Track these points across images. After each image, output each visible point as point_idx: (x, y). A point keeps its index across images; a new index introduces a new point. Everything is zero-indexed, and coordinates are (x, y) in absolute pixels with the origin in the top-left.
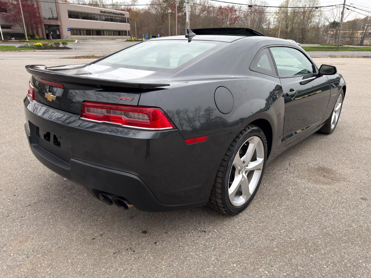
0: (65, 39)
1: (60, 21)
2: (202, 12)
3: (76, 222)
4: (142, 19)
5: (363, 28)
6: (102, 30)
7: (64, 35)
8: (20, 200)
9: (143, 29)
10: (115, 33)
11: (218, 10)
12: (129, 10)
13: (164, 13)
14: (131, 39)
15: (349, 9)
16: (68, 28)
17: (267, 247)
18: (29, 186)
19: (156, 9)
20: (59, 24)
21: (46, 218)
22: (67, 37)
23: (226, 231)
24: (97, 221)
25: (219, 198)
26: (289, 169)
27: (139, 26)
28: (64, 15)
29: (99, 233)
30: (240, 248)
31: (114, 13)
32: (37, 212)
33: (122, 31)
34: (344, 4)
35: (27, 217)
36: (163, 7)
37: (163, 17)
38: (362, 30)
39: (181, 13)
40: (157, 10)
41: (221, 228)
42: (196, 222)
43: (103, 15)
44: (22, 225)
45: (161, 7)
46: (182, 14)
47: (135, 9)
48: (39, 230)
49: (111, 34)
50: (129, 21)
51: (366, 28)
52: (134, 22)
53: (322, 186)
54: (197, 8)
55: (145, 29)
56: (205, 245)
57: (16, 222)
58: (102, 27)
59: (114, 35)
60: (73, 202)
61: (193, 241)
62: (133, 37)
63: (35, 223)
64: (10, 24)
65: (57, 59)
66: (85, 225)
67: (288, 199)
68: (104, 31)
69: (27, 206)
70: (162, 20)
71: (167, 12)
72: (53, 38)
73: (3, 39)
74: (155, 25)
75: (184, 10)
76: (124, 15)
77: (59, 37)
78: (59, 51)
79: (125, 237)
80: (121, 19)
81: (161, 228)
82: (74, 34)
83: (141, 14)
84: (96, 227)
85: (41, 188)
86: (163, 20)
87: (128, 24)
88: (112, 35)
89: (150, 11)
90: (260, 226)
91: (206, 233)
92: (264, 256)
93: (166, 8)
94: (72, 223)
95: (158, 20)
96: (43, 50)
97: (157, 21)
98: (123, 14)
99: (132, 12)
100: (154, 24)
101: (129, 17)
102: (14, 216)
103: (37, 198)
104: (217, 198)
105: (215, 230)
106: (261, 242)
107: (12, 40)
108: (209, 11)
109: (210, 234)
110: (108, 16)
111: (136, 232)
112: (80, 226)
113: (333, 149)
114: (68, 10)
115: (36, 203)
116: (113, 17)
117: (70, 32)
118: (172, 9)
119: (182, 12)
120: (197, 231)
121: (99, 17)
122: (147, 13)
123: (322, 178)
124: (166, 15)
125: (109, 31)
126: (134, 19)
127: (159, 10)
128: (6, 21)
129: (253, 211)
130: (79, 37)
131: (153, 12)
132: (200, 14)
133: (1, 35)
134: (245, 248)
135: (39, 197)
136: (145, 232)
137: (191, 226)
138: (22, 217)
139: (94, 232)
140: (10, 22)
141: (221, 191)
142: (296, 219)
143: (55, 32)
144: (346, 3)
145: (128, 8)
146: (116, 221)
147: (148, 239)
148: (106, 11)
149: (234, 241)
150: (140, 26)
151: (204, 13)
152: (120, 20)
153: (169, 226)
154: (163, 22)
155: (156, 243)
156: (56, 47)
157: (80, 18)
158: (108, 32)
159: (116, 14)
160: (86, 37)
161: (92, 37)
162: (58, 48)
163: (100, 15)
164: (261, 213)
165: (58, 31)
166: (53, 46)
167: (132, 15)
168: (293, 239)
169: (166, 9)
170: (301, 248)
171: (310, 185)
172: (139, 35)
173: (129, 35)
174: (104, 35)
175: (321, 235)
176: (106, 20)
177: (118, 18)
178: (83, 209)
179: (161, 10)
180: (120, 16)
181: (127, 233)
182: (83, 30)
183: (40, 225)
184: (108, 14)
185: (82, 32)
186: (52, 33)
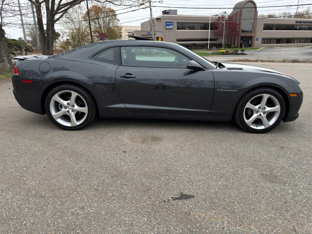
1: (255, 33)
6: (293, 39)
28: (260, 28)
43: (297, 25)
49: (301, 42)
58: (294, 36)
59: (305, 43)
64: (216, 37)
68: (295, 39)
73: (208, 48)
82: (264, 43)
96: (224, 56)
107: (213, 48)
114: (264, 24)
116: (308, 26)
117: (262, 41)
125: (300, 39)
128: (215, 36)
130: (268, 45)
133: (208, 45)
140: (217, 36)
148: (302, 21)
156: (234, 53)
161: (280, 45)
162: (236, 54)
163: (294, 25)
165: (251, 41)
174: (294, 43)
176: (301, 29)
182: (274, 39)
184: (303, 24)
185: (272, 41)
186: (245, 43)
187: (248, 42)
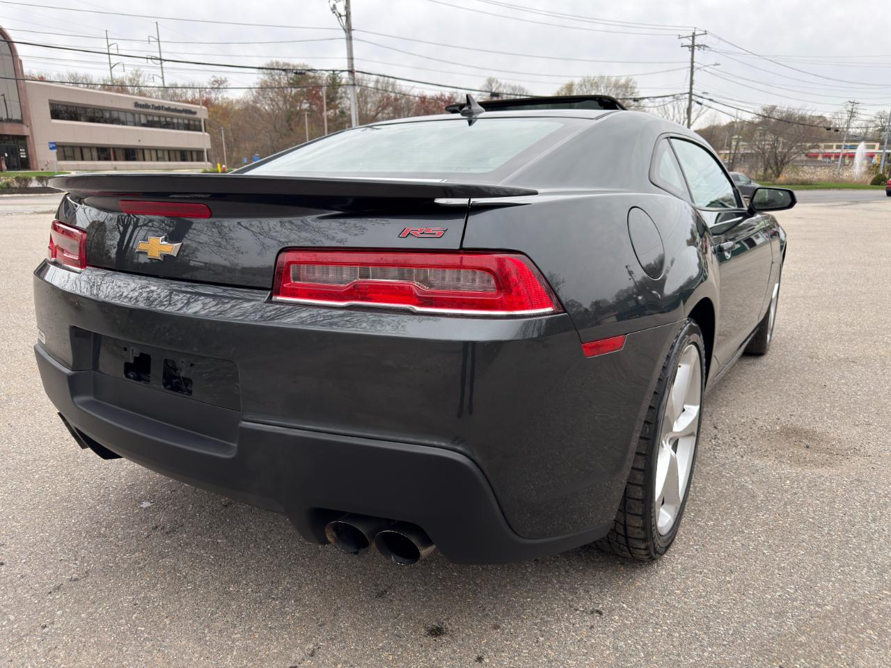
0: (42, 170)
1: (29, 126)
2: (382, 110)
3: (219, 625)
4: (237, 124)
5: (729, 146)
6: (140, 149)
7: (38, 160)
8: (22, 577)
9: (242, 145)
10: (172, 155)
11: (418, 106)
12: (207, 103)
13: (292, 109)
14: (215, 170)
15: (700, 104)
16: (52, 143)
17: (779, 635)
18: (40, 533)
19: (272, 100)
20: (26, 134)
21: (124, 621)
22: (46, 165)
23: (651, 605)
24: (284, 614)
25: (636, 512)
26: (719, 436)
27: (233, 140)
28: (40, 113)
29: (302, 649)
30: (711, 645)
31: (169, 108)
32: (89, 608)
33: (191, 151)
34: (691, 93)
35: (59, 626)
36: (288, 97)
37: (289, 119)
38: (727, 149)
39: (332, 111)
40: (274, 103)
41: (635, 598)
42: (564, 589)
43: (140, 114)
44: (50, 650)
45: (285, 97)
46: (335, 114)
47: (220, 99)
48: (111, 659)
49: (162, 158)
50: (208, 128)
51: (734, 143)
52: (220, 131)
53: (817, 471)
54: (369, 100)
55: (247, 145)
56: (616, 649)
57: (29, 645)
58: (139, 141)
59: (170, 160)
60: (192, 567)
61: (579, 641)
62: (219, 165)
63: (92, 641)
65: (27, 214)
66: (251, 631)
67: (758, 508)
68: (143, 150)
69: (50, 593)
70: (287, 125)
71: (298, 108)
72: (9, 168)
74: (271, 138)
75: (339, 103)
76: (195, 113)
77: (25, 164)
78: (29, 197)
79: (386, 654)
80: (186, 122)
81: (476, 615)
82: (65, 158)
83: (236, 112)
84: (289, 633)
85: (80, 534)
86: (289, 125)
87: (206, 134)
88: (164, 161)
89: (258, 105)
90: (729, 582)
91: (604, 615)
92: (783, 661)
93: (296, 99)
94: (208, 626)
95: (278, 126)
97: (275, 127)
98: (193, 110)
99: (213, 107)
100: (268, 134)
101: (207, 117)
102: (15, 626)
103: (75, 564)
104: (629, 513)
105: (624, 605)
106: (756, 623)
108: (398, 108)
109: (617, 618)
110: (153, 115)
111: (411, 634)
112: (239, 636)
113: (790, 386)
114: (50, 100)
115: (76, 580)
116: (166, 117)
117: (55, 151)
118: (310, 101)
119: (336, 107)
120: (578, 612)
121: (130, 117)
122: (250, 111)
123: (808, 454)
124: (297, 113)
125: (157, 150)
126: (218, 122)
127: (281, 104)
129: (692, 546)
130: (79, 165)
131: (264, 108)
132: (377, 114)
134: (724, 645)
135: (82, 562)
136: (436, 632)
137: (557, 602)
138: (45, 627)
139: (286, 649)
141: (643, 493)
142: (803, 554)
143: (14, 152)
144: (694, 91)
145: (204, 99)
146: (339, 608)
147: (454, 651)
148: (150, 104)
149: (685, 628)
150: (235, 140)
151: (386, 111)
152: (185, 124)
153: (494, 608)
154: (292, 130)
155: (480, 659)
156: (20, 188)
157: (82, 119)
158: (154, 153)
159: (175, 110)
160: (96, 165)
161: (112, 165)
162: (25, 190)
163: (133, 113)
164: (713, 547)
165: (23, 150)
166: (11, 185)
167: (214, 114)
168: (828, 608)
169: (297, 102)
170: (860, 627)
171: (786, 469)
172: (233, 161)
173: (208, 161)
174: (144, 160)
175: (885, 589)
176: (150, 124)
177: (180, 121)
178: (228, 583)
179: (285, 102)
180: (184, 115)
181: (387, 638)
182: (90, 147)
183: (111, 646)
184: (154, 111)
185: (86, 153)
186: (6, 155)
187: (17, 153)
